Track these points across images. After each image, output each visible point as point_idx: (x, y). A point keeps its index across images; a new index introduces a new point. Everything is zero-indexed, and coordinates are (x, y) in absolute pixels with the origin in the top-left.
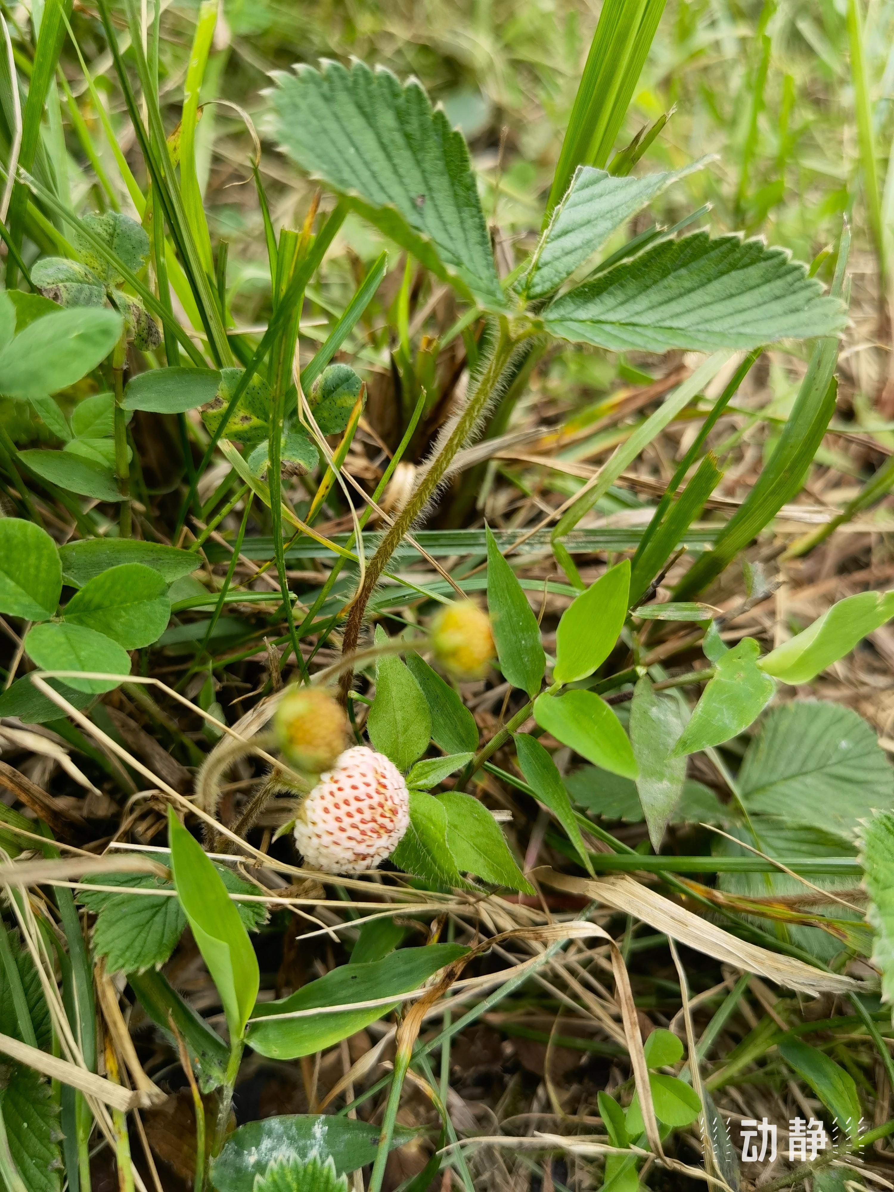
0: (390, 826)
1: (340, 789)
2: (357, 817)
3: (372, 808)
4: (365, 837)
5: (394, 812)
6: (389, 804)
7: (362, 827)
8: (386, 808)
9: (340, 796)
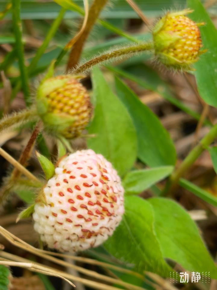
0: (110, 210)
1: (72, 177)
2: (86, 200)
3: (97, 193)
4: (92, 217)
5: (114, 199)
6: (110, 192)
7: (89, 207)
8: (107, 195)
9: (72, 183)
